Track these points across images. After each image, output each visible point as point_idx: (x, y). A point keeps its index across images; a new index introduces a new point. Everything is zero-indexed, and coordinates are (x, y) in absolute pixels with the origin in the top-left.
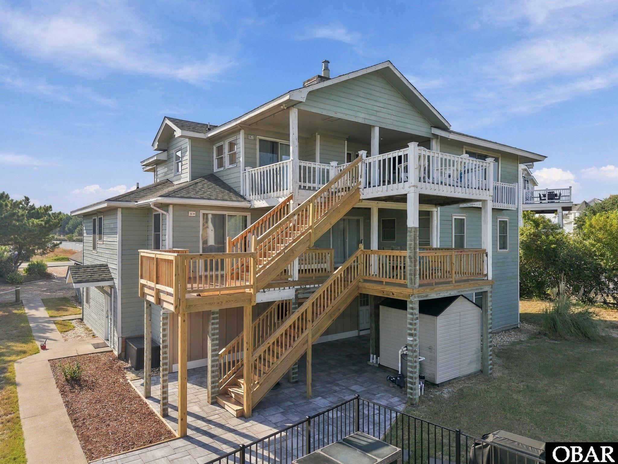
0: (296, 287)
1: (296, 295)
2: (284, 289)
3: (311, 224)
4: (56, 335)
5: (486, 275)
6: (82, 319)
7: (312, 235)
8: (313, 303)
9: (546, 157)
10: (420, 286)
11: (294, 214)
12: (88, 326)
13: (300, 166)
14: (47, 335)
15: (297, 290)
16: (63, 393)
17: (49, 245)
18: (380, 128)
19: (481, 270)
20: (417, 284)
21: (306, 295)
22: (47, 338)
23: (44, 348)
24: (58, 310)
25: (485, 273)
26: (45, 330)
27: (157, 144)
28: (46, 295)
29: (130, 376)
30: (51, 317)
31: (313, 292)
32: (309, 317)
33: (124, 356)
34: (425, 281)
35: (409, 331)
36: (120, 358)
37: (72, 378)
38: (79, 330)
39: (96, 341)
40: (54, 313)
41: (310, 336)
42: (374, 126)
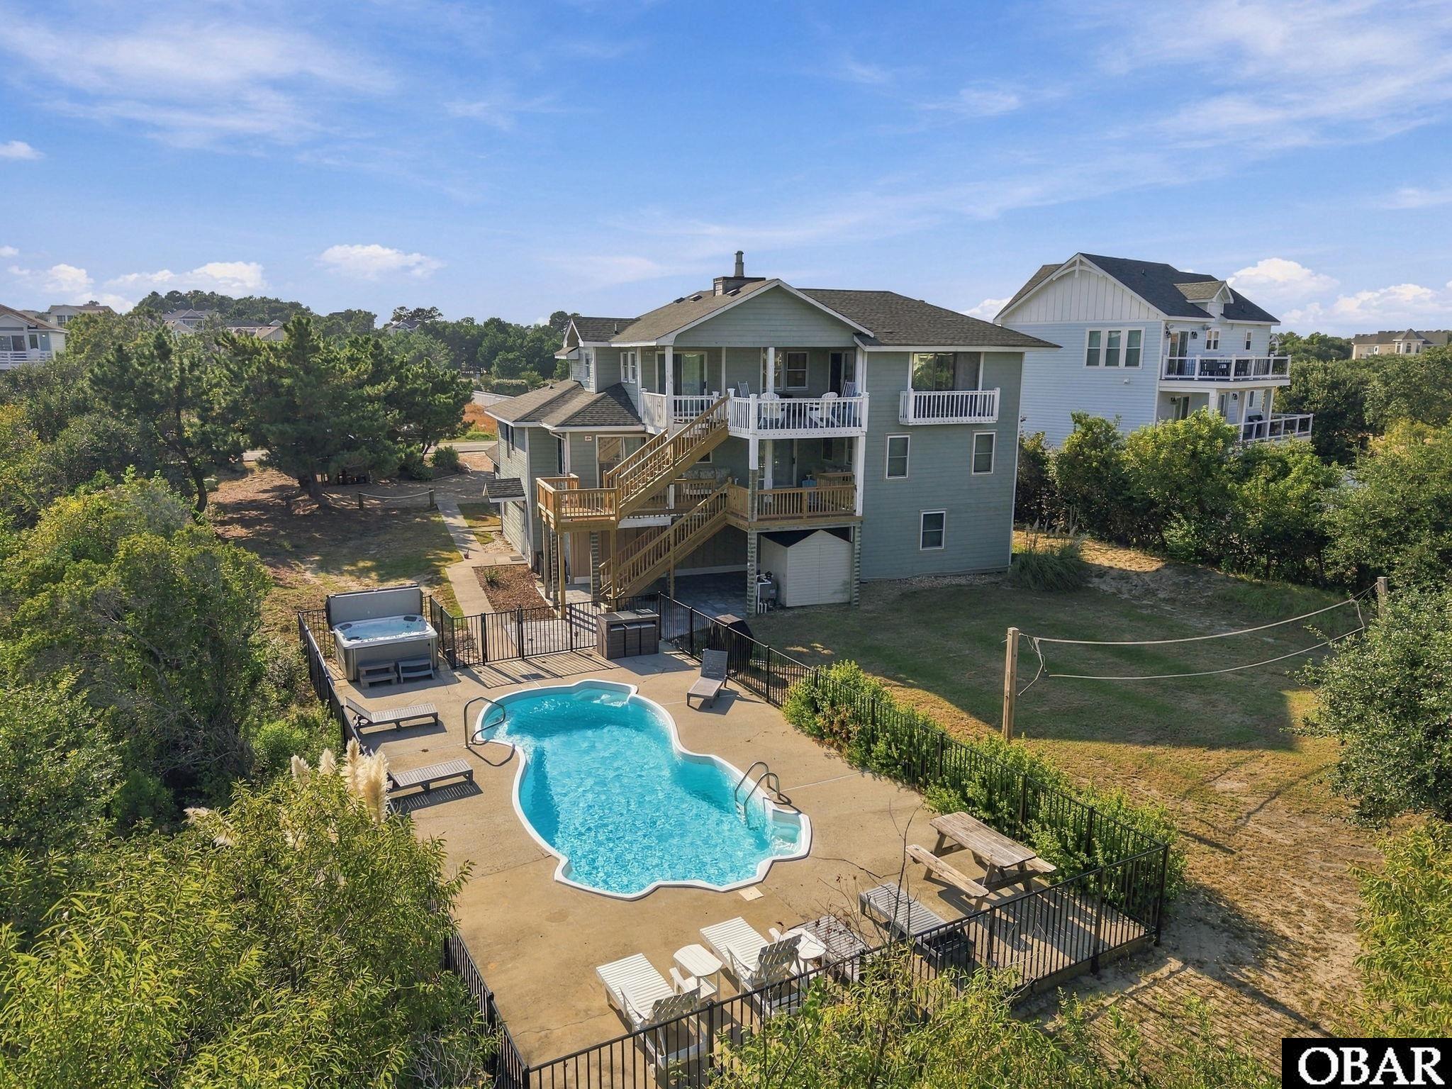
2: (661, 516)
3: (672, 462)
4: (476, 546)
5: (856, 511)
6: (501, 532)
7: (673, 472)
10: (759, 520)
12: (508, 539)
13: (675, 401)
14: (468, 546)
16: (485, 590)
17: (459, 425)
18: (777, 349)
20: (755, 519)
22: (469, 549)
23: (467, 557)
24: (478, 519)
26: (466, 541)
28: (462, 499)
29: (538, 584)
30: (470, 527)
32: (672, 542)
33: (537, 567)
34: (764, 516)
36: (533, 569)
37: (492, 581)
38: (499, 543)
39: (513, 555)
40: (474, 523)
41: (673, 557)
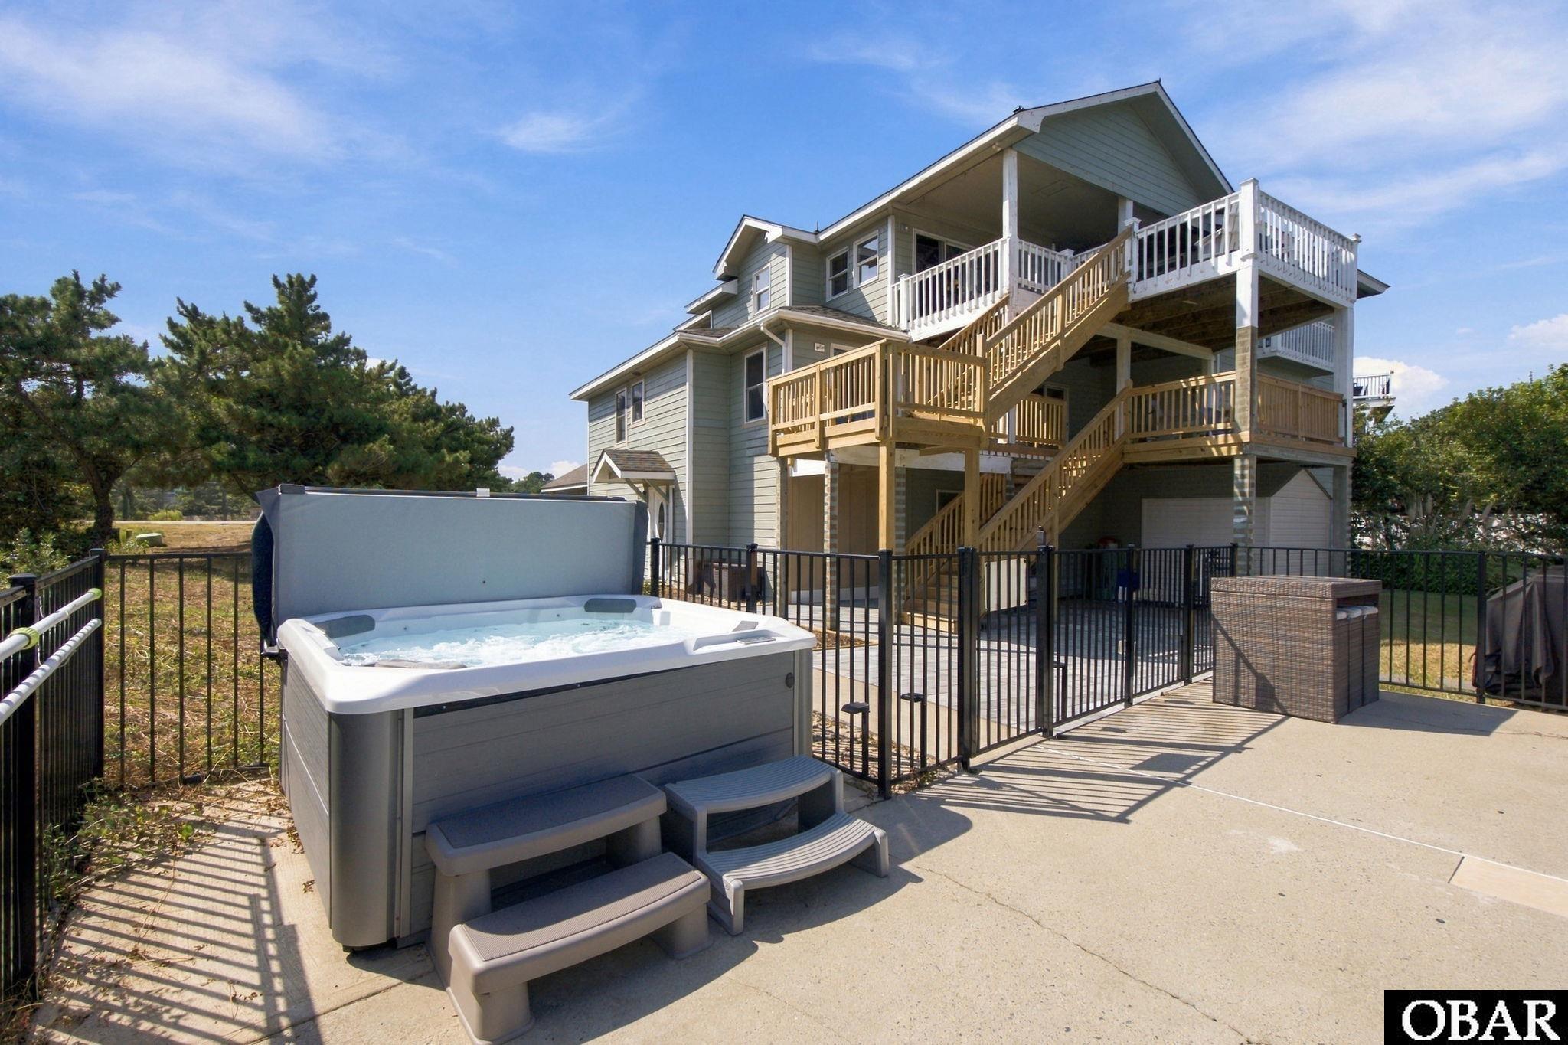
0: (1013, 455)
1: (1012, 469)
2: (996, 455)
3: (1059, 331)
5: (1344, 440)
7: (1062, 352)
8: (1040, 487)
9: (1388, 286)
11: (1010, 330)
15: (1014, 459)
18: (1136, 204)
19: (1336, 431)
21: (1028, 472)
25: (1342, 435)
27: (723, 264)
31: (1041, 468)
35: (1236, 508)
41: (1057, 520)
42: (1125, 198)
